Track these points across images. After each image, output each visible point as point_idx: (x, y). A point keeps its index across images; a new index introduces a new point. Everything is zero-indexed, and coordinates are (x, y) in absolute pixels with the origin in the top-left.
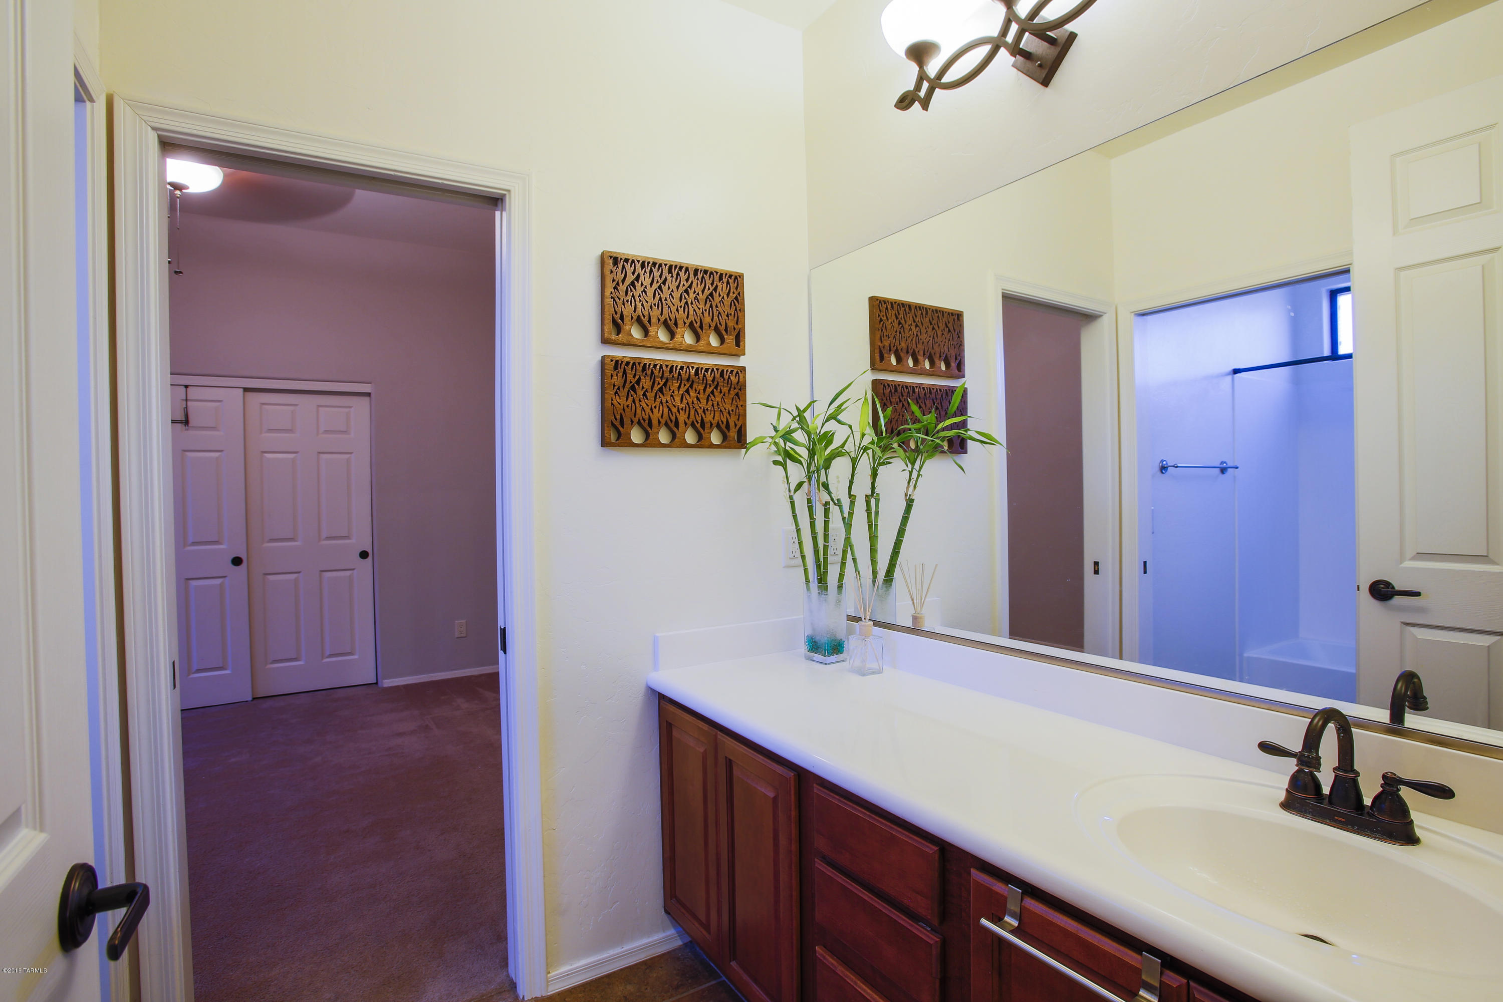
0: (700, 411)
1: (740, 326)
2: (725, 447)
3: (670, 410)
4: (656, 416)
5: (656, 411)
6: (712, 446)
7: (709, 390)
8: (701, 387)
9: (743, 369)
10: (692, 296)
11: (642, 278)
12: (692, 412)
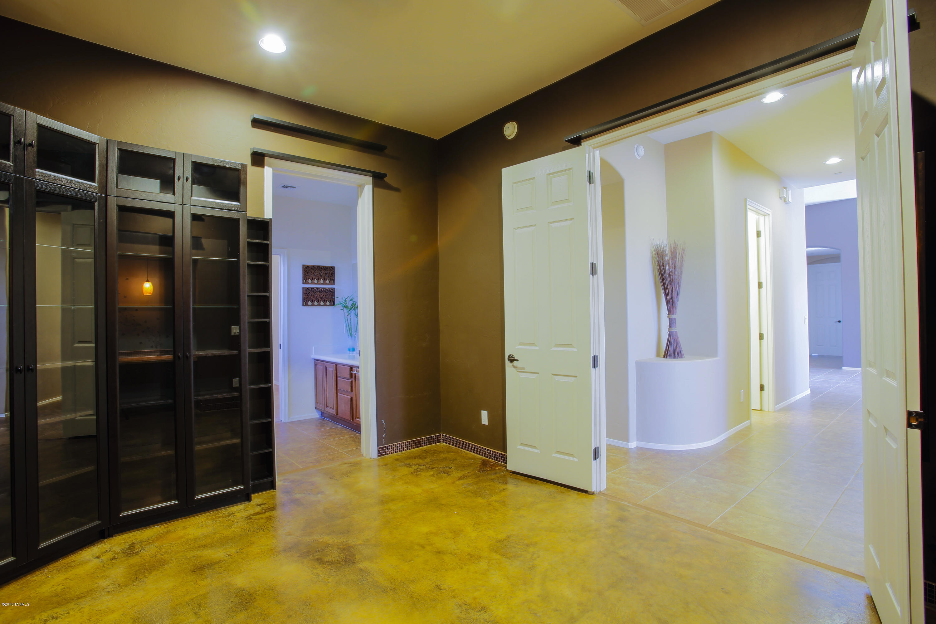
0: (324, 298)
1: (334, 279)
2: (324, 306)
3: (317, 298)
4: (314, 299)
5: (314, 298)
6: (327, 305)
7: (326, 293)
8: (324, 293)
9: (334, 288)
10: (322, 273)
11: (311, 270)
12: (322, 298)
